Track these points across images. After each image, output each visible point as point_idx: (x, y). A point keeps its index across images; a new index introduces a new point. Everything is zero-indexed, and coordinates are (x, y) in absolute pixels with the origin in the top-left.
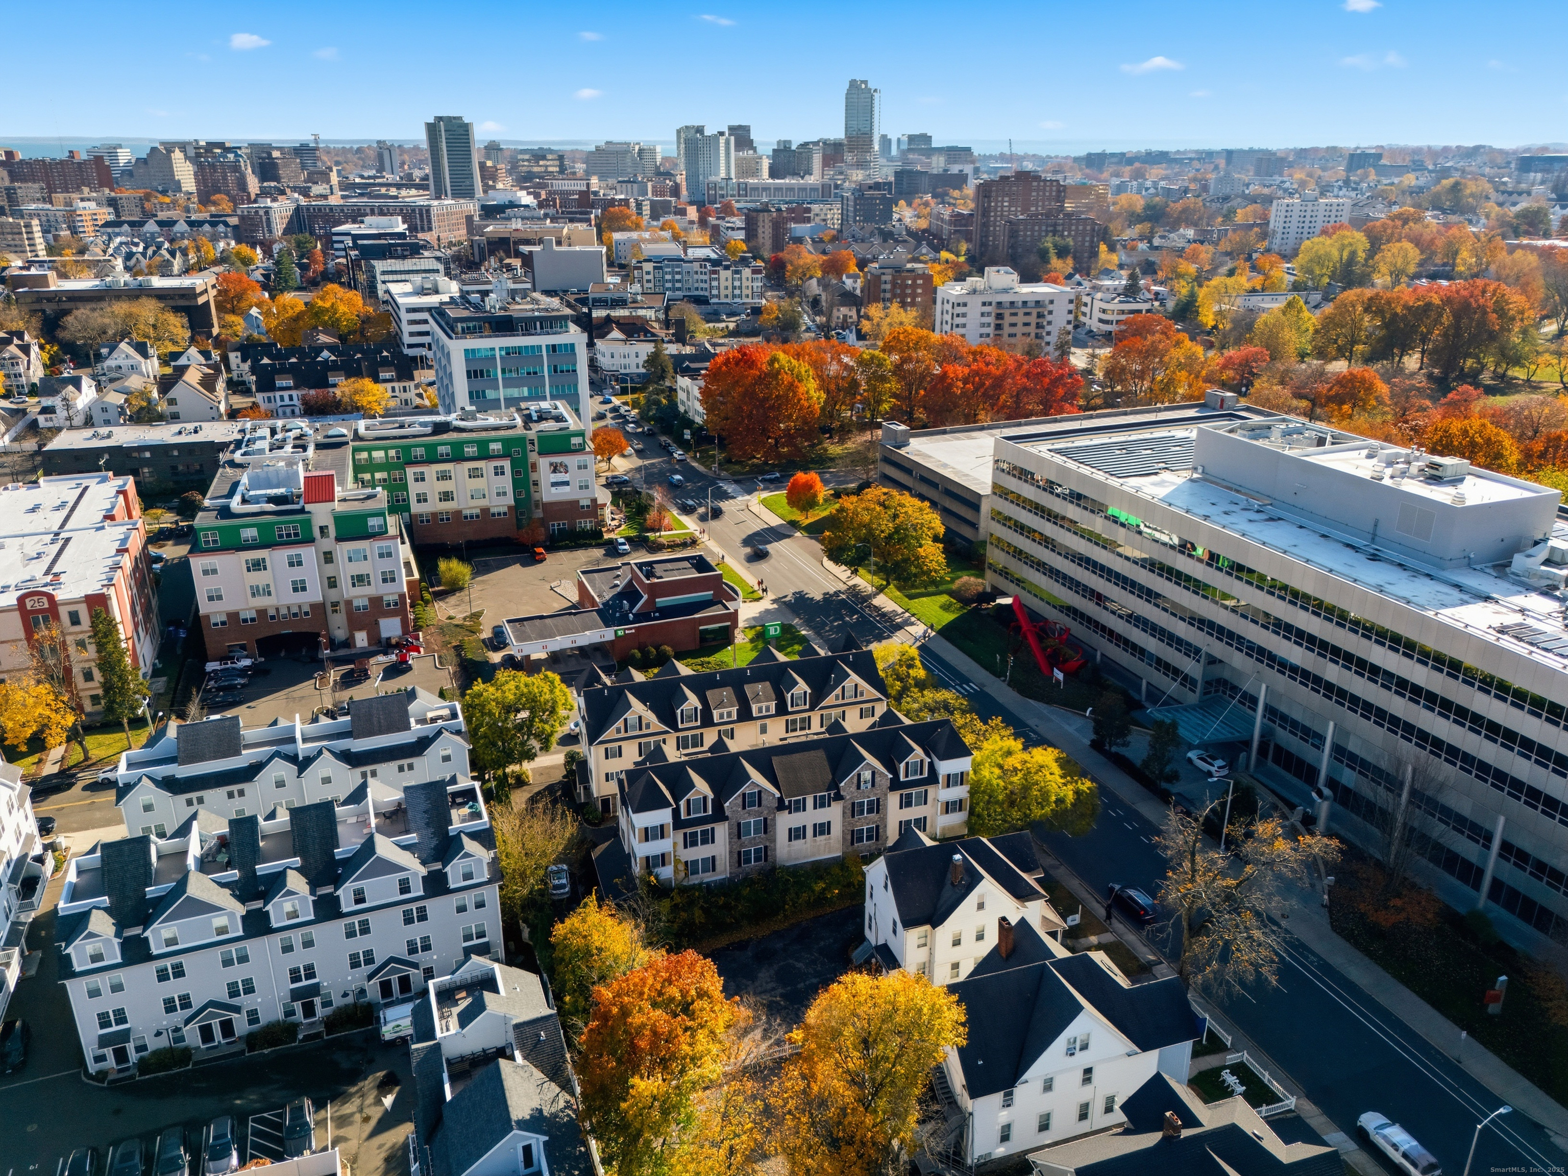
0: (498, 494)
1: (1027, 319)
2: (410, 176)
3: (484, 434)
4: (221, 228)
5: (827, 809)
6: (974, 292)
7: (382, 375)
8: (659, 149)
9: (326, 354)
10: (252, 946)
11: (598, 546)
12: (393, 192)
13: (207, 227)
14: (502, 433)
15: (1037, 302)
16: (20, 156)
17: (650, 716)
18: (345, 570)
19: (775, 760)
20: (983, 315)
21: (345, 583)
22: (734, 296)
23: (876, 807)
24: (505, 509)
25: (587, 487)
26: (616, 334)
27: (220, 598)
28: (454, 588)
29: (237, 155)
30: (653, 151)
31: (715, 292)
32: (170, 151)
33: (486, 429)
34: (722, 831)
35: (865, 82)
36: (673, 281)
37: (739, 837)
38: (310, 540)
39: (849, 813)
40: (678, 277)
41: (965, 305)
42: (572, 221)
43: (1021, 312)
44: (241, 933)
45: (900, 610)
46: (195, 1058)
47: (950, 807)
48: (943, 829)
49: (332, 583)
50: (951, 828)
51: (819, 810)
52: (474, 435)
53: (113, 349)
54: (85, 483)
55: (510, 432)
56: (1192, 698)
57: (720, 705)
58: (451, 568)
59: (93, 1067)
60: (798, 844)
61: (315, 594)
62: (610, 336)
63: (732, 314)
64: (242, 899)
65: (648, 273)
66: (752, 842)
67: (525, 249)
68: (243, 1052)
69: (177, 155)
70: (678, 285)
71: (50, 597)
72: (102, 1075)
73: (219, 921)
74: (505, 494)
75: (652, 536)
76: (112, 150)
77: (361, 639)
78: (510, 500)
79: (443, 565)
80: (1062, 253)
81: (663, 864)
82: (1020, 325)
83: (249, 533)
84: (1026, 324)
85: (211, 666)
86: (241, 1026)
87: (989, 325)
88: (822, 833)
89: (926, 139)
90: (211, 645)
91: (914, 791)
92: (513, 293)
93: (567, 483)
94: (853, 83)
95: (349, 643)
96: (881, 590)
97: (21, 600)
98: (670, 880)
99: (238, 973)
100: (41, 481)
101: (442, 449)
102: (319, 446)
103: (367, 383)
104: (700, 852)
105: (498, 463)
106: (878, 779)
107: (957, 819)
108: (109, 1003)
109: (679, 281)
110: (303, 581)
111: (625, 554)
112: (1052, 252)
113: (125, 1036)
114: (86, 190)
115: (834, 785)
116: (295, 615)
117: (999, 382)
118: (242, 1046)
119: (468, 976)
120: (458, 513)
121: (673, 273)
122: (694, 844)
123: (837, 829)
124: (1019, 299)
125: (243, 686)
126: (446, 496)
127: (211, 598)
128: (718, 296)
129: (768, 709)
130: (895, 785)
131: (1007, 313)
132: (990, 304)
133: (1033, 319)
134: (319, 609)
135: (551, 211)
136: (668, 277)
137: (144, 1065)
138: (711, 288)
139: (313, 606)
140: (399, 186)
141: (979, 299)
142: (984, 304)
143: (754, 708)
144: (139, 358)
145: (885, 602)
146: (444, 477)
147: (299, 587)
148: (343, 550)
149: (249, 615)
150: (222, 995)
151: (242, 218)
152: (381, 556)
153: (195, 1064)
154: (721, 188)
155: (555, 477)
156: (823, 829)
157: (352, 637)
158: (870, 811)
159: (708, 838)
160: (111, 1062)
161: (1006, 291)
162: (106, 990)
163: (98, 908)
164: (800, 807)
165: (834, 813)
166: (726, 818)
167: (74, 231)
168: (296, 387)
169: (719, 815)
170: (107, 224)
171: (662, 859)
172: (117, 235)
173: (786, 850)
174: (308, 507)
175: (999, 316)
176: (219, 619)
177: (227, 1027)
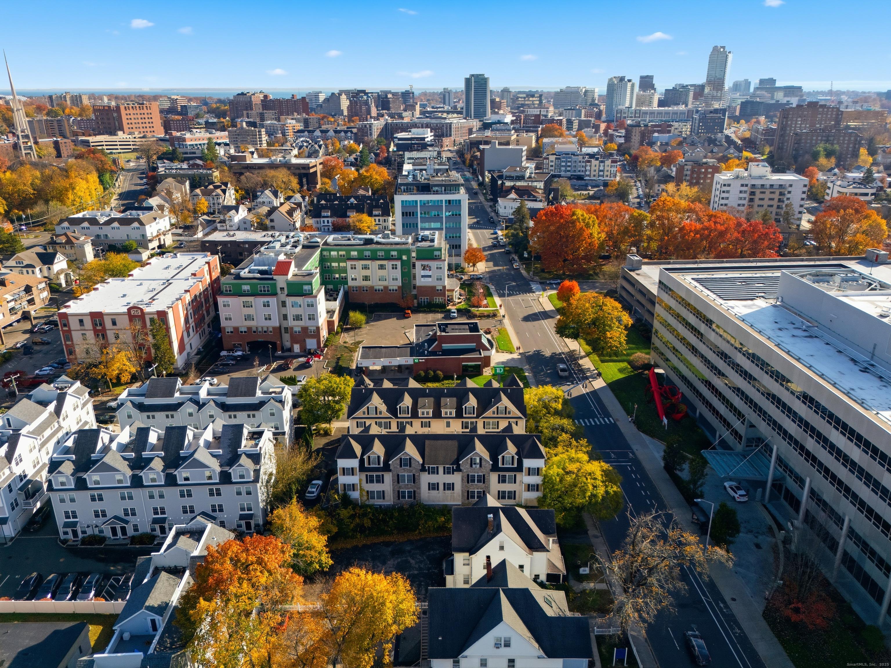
0: (393, 279)
1: (772, 196)
2: (455, 107)
3: (389, 247)
4: (349, 134)
5: (451, 475)
6: (737, 177)
7: (375, 213)
8: (597, 90)
9: (352, 200)
10: (134, 492)
11: (441, 312)
12: (445, 115)
13: (343, 134)
14: (398, 247)
15: (781, 186)
16: (271, 97)
17: (383, 408)
18: (291, 312)
19: (427, 442)
20: (741, 192)
21: (290, 318)
22: (599, 176)
23: (483, 479)
24: (396, 288)
25: (441, 279)
26: (513, 195)
27: (230, 319)
28: (356, 327)
29: (368, 97)
30: (593, 92)
31: (588, 173)
32: (340, 94)
33: (391, 244)
34: (388, 477)
35: (724, 47)
36: (566, 166)
37: (398, 482)
38: (275, 294)
39: (466, 480)
40: (569, 164)
41: (729, 185)
42: (527, 131)
43: (768, 192)
44: (129, 485)
45: (592, 368)
46: (107, 542)
47: (530, 488)
48: (526, 500)
49: (285, 317)
50: (531, 500)
51: (446, 475)
52: (383, 247)
53: (262, 192)
54: (196, 257)
55: (403, 247)
56: (739, 448)
57: (423, 407)
58: (356, 316)
59: (62, 537)
60: (434, 493)
61: (275, 322)
62: (509, 197)
63: (593, 187)
64: (132, 468)
65: (552, 161)
66: (406, 487)
67: (482, 147)
68: (127, 545)
69: (344, 97)
70: (569, 169)
71: (142, 310)
72: (65, 541)
73: (119, 477)
74: (397, 279)
75: (473, 309)
76: (316, 95)
77: (297, 348)
78: (399, 283)
79: (351, 314)
80: (829, 154)
81: (354, 490)
82: (766, 199)
83: (246, 288)
84: (771, 199)
85: (224, 353)
86: (130, 532)
87: (745, 199)
88: (449, 489)
89: (772, 81)
90: (225, 344)
91: (507, 474)
92: (437, 171)
93: (430, 276)
94: (715, 49)
95: (290, 350)
96: (588, 355)
97: (129, 310)
98: (357, 500)
99: (128, 505)
100: (178, 255)
101: (380, 253)
102: (304, 247)
103: (365, 217)
104: (375, 487)
105: (394, 263)
106: (483, 463)
107: (533, 495)
108: (69, 507)
109: (569, 166)
110: (269, 315)
111: (454, 318)
112: (822, 153)
113: (75, 524)
114: (295, 114)
115: (457, 462)
116: (265, 332)
117: (722, 234)
118: (128, 541)
119: (194, 527)
120: (372, 287)
121: (566, 162)
122: (372, 481)
123: (458, 487)
124: (768, 183)
125: (233, 365)
126: (366, 278)
127: (226, 319)
128: (589, 176)
129: (451, 413)
130: (495, 468)
131: (758, 192)
132: (747, 185)
133: (776, 196)
134: (278, 330)
135: (517, 126)
136: (563, 164)
137: (84, 541)
138: (586, 171)
139: (274, 328)
140: (448, 112)
141: (740, 182)
142: (742, 185)
143: (443, 411)
144: (273, 198)
145: (586, 363)
146: (366, 267)
147: (268, 318)
148: (290, 301)
149: (243, 329)
150: (122, 514)
151: (359, 129)
152: (308, 306)
153: (106, 545)
154: (625, 113)
155: (423, 273)
156: (450, 487)
157: (292, 346)
158: (479, 481)
159: (380, 480)
160: (70, 536)
161: (760, 177)
162: (67, 500)
163: (68, 460)
164: (435, 471)
165: (456, 479)
166: (390, 470)
167: (284, 134)
168: (331, 217)
169: (387, 468)
170: (299, 131)
171: (353, 487)
172: (303, 137)
173: (427, 495)
174: (275, 277)
175: (753, 193)
176: (229, 330)
177: (123, 529)
